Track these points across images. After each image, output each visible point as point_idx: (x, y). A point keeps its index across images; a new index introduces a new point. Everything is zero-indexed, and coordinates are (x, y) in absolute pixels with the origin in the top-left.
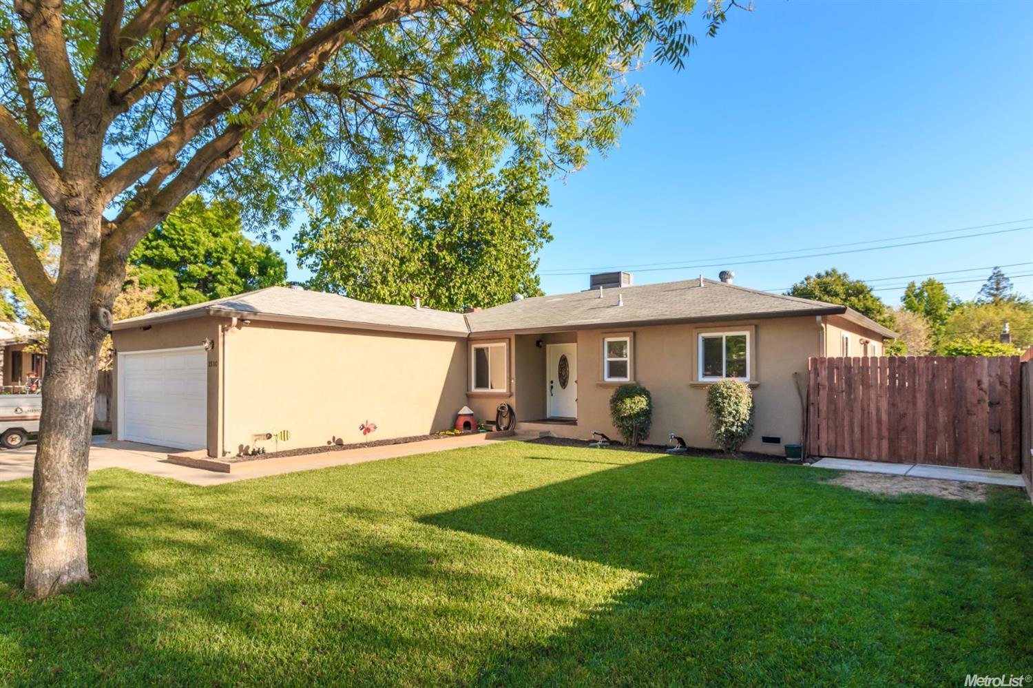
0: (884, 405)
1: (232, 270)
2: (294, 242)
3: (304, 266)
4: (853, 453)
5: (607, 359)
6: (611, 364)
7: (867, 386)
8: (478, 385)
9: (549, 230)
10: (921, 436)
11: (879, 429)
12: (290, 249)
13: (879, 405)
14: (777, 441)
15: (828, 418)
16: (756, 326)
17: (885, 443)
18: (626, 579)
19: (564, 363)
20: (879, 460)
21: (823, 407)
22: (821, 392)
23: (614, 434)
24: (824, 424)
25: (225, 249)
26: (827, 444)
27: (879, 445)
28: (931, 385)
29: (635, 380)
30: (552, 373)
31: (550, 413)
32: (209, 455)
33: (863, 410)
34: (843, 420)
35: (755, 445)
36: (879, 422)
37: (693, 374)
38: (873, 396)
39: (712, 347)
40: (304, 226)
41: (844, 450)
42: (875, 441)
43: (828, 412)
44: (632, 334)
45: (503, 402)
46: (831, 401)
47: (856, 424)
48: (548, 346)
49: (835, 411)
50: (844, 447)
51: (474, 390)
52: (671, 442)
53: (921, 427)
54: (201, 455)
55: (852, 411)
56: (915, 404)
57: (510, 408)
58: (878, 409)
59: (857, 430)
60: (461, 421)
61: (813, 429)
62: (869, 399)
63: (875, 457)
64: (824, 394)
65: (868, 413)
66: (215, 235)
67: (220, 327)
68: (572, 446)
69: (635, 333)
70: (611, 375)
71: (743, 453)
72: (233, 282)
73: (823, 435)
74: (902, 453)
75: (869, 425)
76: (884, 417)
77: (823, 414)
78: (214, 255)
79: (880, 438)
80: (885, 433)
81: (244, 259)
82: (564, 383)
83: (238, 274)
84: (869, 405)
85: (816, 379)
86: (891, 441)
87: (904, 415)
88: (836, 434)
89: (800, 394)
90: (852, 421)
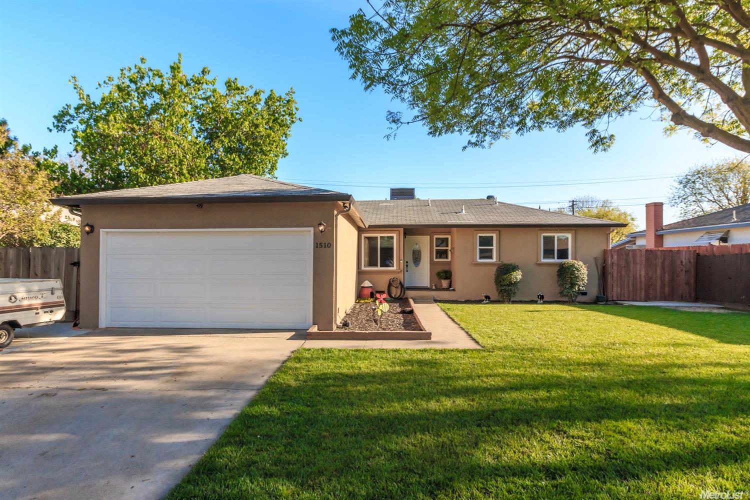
0: (643, 273)
5: (478, 247)
7: (635, 263)
8: (366, 264)
10: (658, 288)
11: (641, 285)
13: (640, 273)
15: (617, 281)
16: (575, 231)
17: (643, 293)
20: (641, 301)
21: (615, 275)
22: (613, 267)
24: (615, 284)
26: (616, 294)
27: (641, 293)
28: (663, 263)
29: (500, 261)
33: (634, 276)
34: (624, 281)
36: (641, 282)
37: (537, 256)
38: (638, 269)
39: (549, 241)
41: (625, 297)
42: (638, 292)
43: (617, 277)
44: (497, 232)
45: (393, 277)
46: (619, 272)
47: (630, 283)
49: (621, 276)
53: (659, 283)
55: (628, 276)
56: (656, 272)
58: (640, 275)
59: (631, 286)
60: (369, 292)
61: (609, 287)
62: (636, 270)
63: (638, 299)
64: (615, 268)
67: (335, 212)
69: (500, 231)
70: (482, 257)
73: (615, 289)
74: (651, 296)
75: (636, 284)
76: (643, 279)
77: (615, 279)
79: (641, 290)
80: (643, 287)
82: (417, 264)
84: (636, 274)
85: (611, 260)
86: (646, 291)
87: (651, 278)
88: (621, 289)
89: (597, 268)
90: (628, 282)
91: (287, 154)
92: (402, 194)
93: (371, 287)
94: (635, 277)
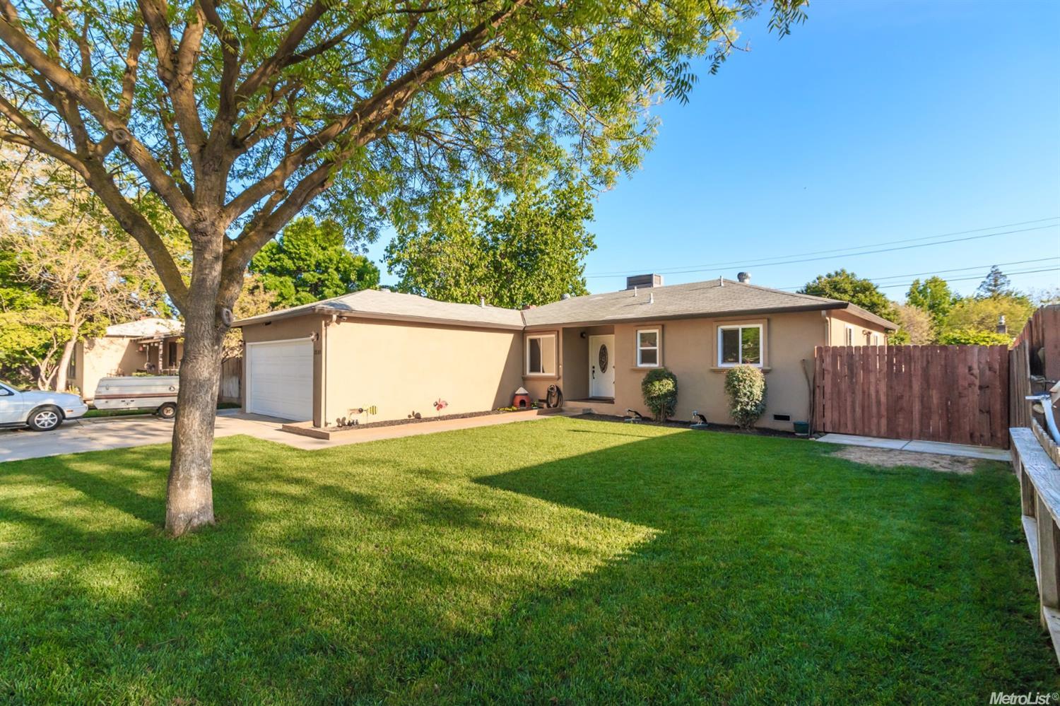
0: (883, 388)
1: (337, 276)
2: (386, 253)
3: (393, 272)
4: (855, 430)
5: (639, 348)
6: (643, 352)
7: (867, 371)
8: (532, 370)
9: (594, 240)
10: (916, 415)
11: (878, 409)
12: (382, 259)
13: (879, 388)
14: (786, 418)
15: (832, 399)
16: (769, 320)
17: (884, 422)
18: (642, 533)
19: (603, 352)
20: (879, 436)
21: (828, 390)
22: (826, 376)
23: (646, 411)
24: (828, 405)
25: (331, 260)
26: (831, 422)
27: (879, 423)
28: (925, 371)
29: (663, 366)
30: (594, 359)
31: (592, 393)
32: (314, 425)
33: (864, 392)
34: (846, 400)
35: (767, 422)
36: (878, 402)
37: (713, 360)
38: (873, 379)
39: (730, 337)
40: (393, 241)
41: (847, 427)
42: (875, 420)
43: (832, 393)
44: (660, 327)
45: (553, 384)
46: (835, 384)
47: (857, 405)
48: (590, 337)
49: (839, 392)
50: (846, 424)
51: (528, 374)
52: (693, 418)
53: (917, 407)
54: (308, 425)
55: (853, 393)
56: (911, 387)
57: (558, 389)
58: (877, 392)
59: (858, 410)
60: (518, 400)
61: (819, 409)
62: (869, 383)
63: (874, 433)
64: (828, 378)
65: (869, 395)
66: (324, 249)
67: (323, 322)
68: (610, 421)
69: (663, 326)
70: (643, 361)
71: (756, 428)
72: (338, 286)
73: (828, 414)
74: (900, 430)
75: (869, 407)
76: (883, 399)
77: (828, 396)
78: (323, 264)
79: (879, 416)
80: (884, 412)
81: (346, 268)
82: (604, 369)
83: (341, 279)
84: (869, 389)
85: (821, 365)
86: (889, 421)
87: (900, 398)
88: (839, 413)
89: (807, 377)
90: (853, 403)
91: (595, 247)
92: (643, 281)
93: (526, 394)
94: (866, 394)
